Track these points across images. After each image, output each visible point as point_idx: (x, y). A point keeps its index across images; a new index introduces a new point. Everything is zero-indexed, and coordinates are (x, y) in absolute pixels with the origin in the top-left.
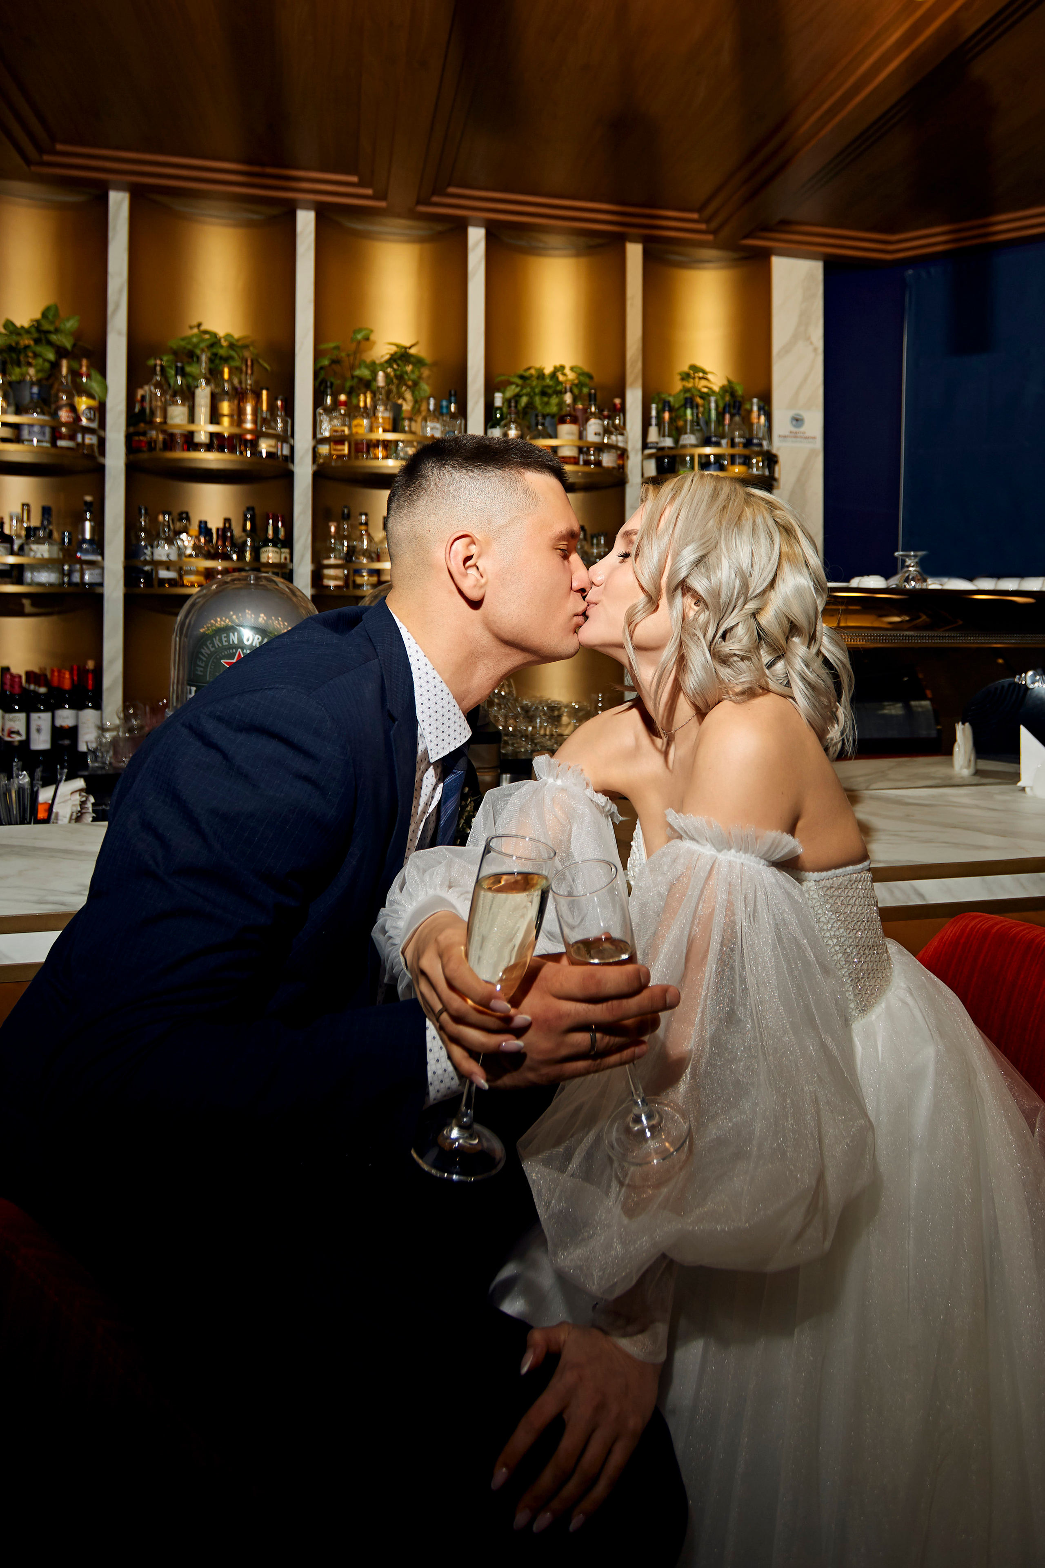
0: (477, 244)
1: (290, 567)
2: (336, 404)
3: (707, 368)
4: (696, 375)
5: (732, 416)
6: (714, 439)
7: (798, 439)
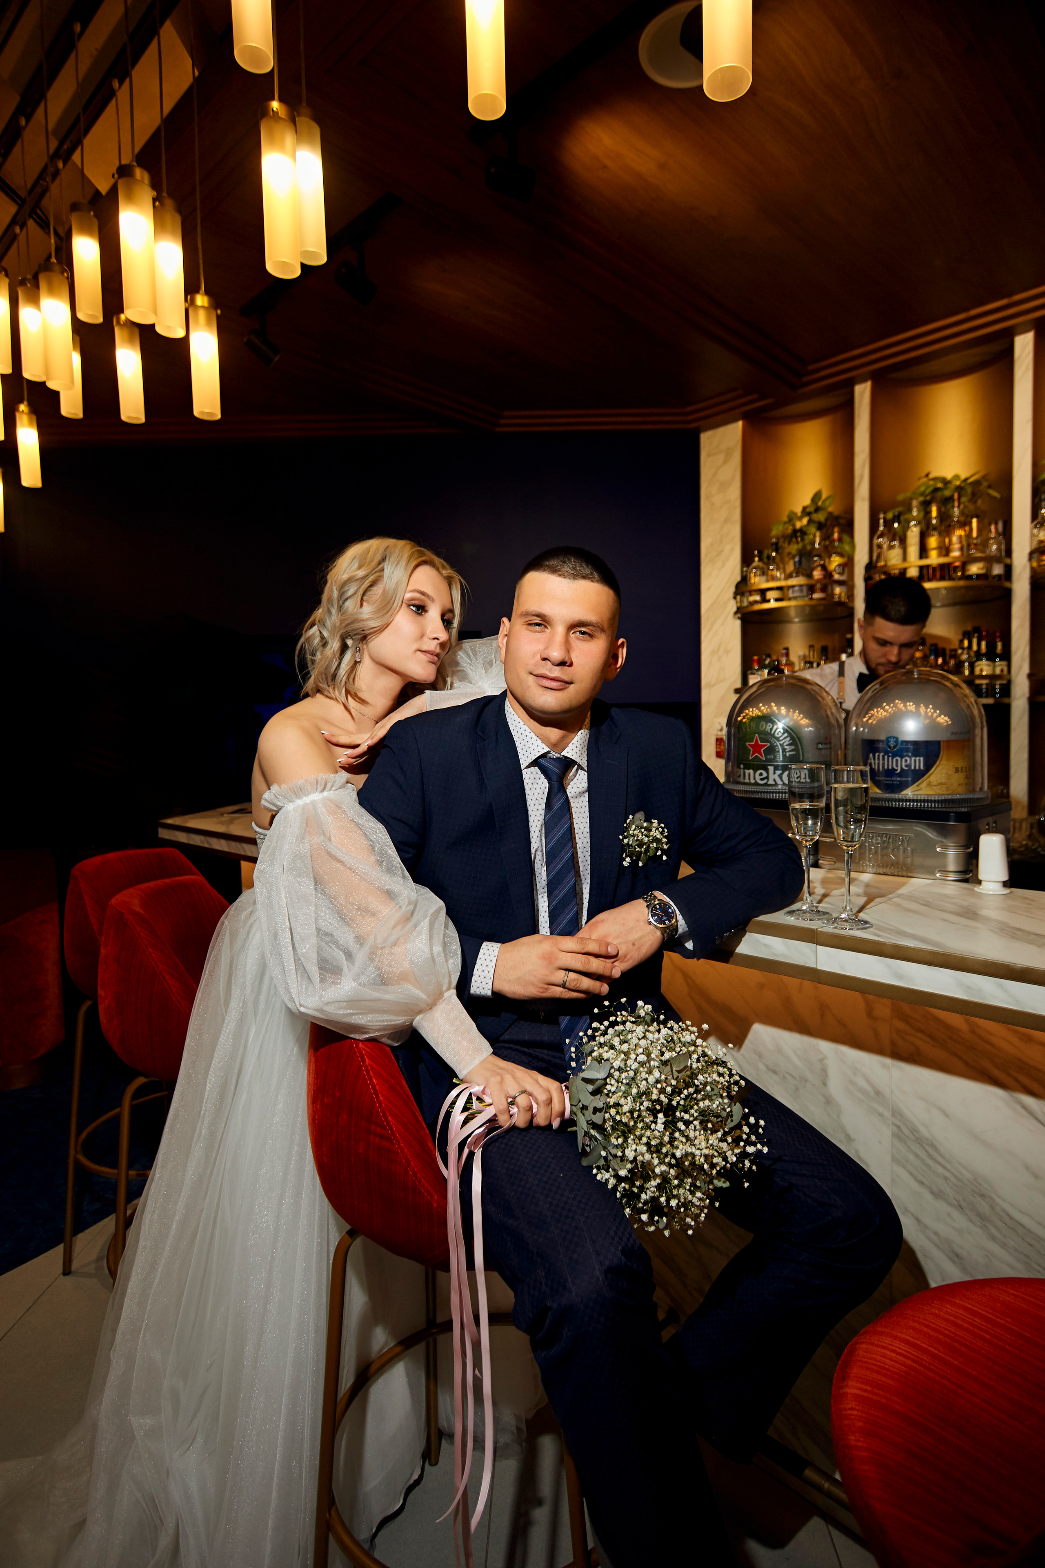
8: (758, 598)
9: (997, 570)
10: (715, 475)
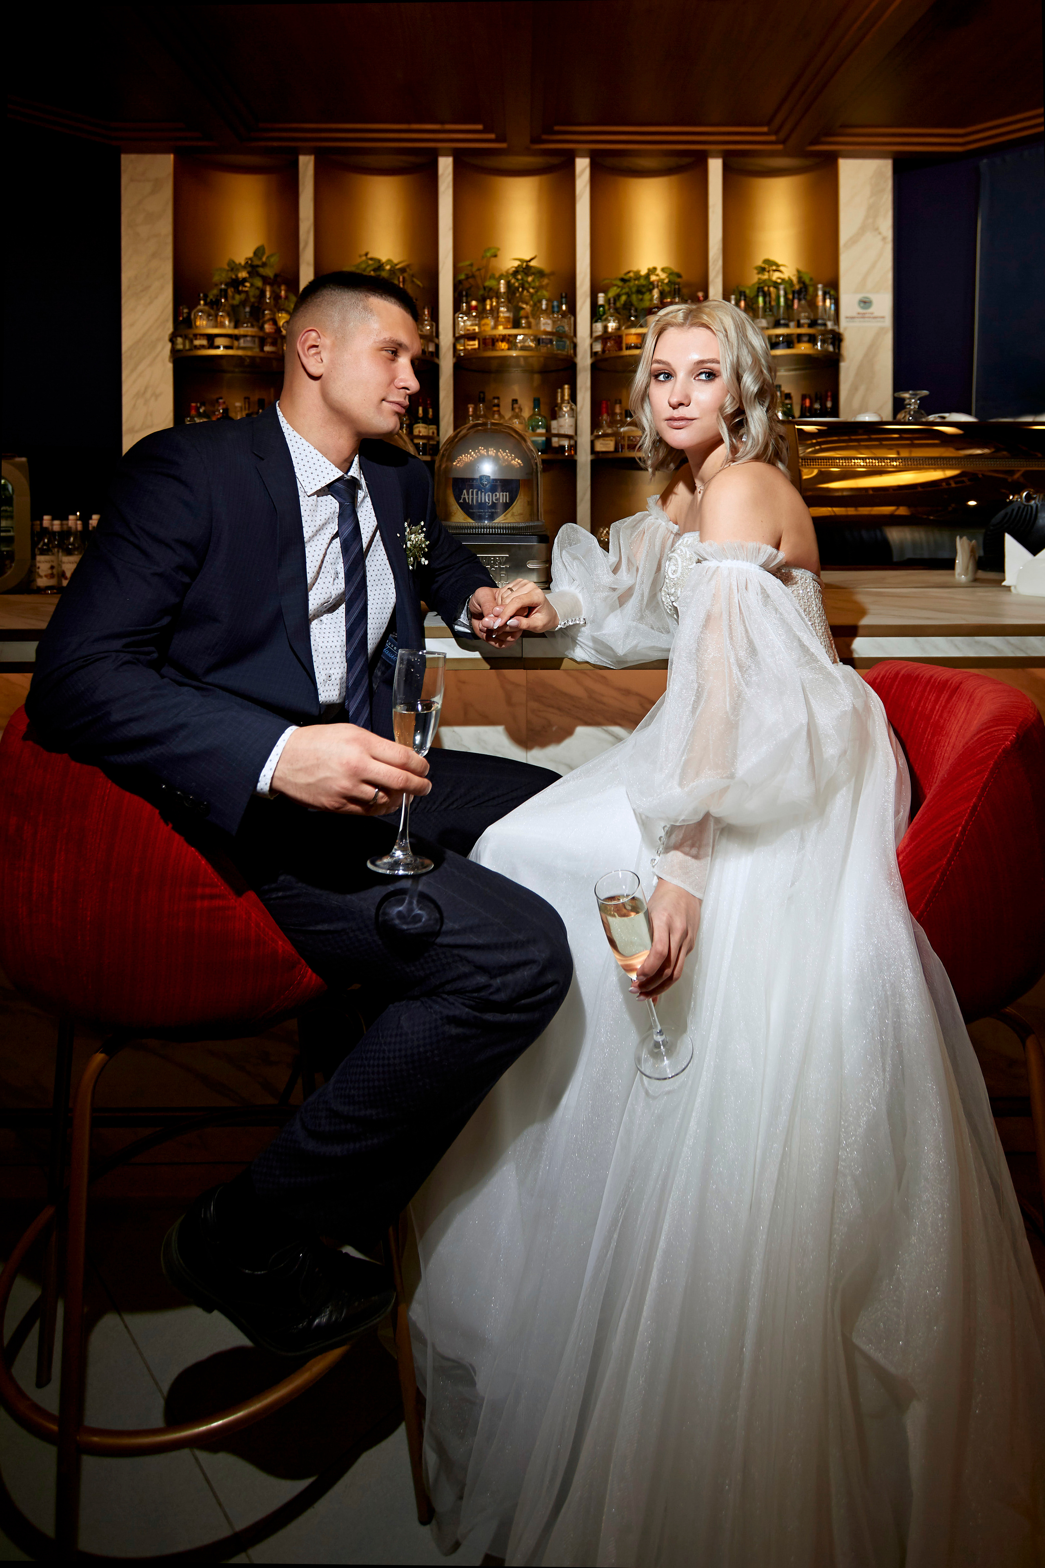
0: (583, 171)
1: (437, 439)
2: (470, 308)
3: (780, 262)
4: (771, 268)
5: (800, 300)
6: (782, 322)
7: (867, 319)
8: (204, 342)
9: (430, 347)
10: (140, 203)
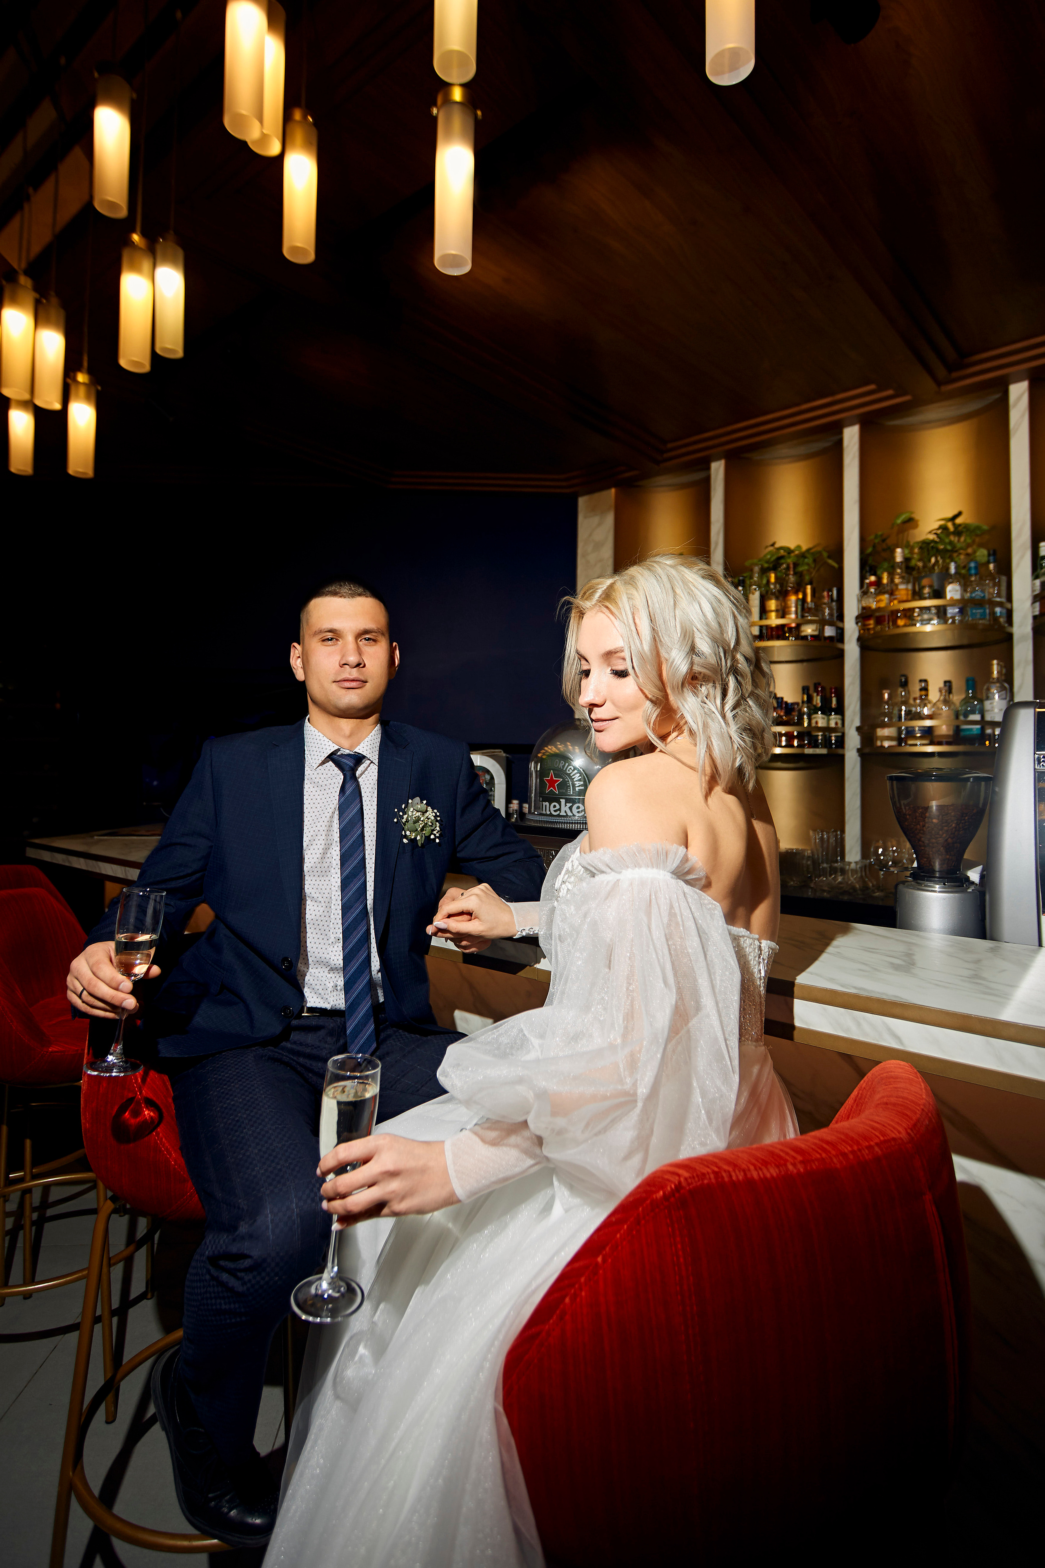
0: (1019, 398)
1: (840, 730)
9: (829, 631)
10: (590, 535)
